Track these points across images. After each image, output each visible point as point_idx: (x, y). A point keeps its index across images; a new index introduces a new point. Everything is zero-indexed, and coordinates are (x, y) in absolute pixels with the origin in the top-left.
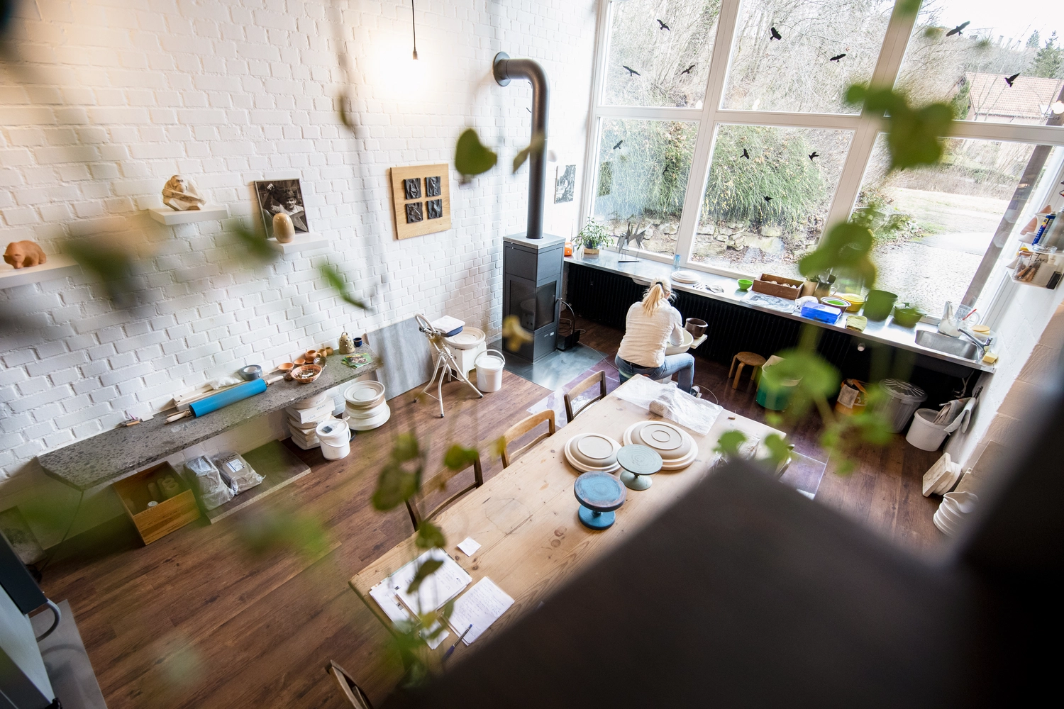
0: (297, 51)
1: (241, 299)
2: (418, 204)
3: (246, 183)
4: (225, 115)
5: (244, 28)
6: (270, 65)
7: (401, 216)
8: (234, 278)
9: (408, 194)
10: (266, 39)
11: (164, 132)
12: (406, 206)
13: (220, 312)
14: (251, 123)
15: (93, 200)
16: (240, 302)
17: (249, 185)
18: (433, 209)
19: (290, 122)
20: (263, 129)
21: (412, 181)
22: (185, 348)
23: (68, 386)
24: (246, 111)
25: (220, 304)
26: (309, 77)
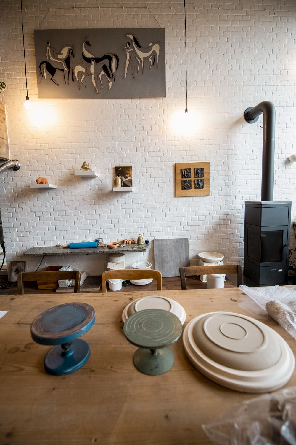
0: (139, 121)
1: (103, 211)
2: (189, 180)
3: (113, 167)
4: (109, 144)
5: (121, 116)
6: (128, 126)
7: (179, 186)
8: (102, 202)
9: (183, 176)
10: (128, 118)
11: (90, 150)
12: (182, 181)
13: (95, 214)
14: (118, 147)
15: (67, 170)
16: (102, 211)
17: (113, 168)
18: (198, 184)
19: (132, 146)
20: (122, 149)
21: (186, 169)
22: (81, 224)
23: (47, 227)
24: (117, 143)
25: (95, 211)
26: (142, 129)
